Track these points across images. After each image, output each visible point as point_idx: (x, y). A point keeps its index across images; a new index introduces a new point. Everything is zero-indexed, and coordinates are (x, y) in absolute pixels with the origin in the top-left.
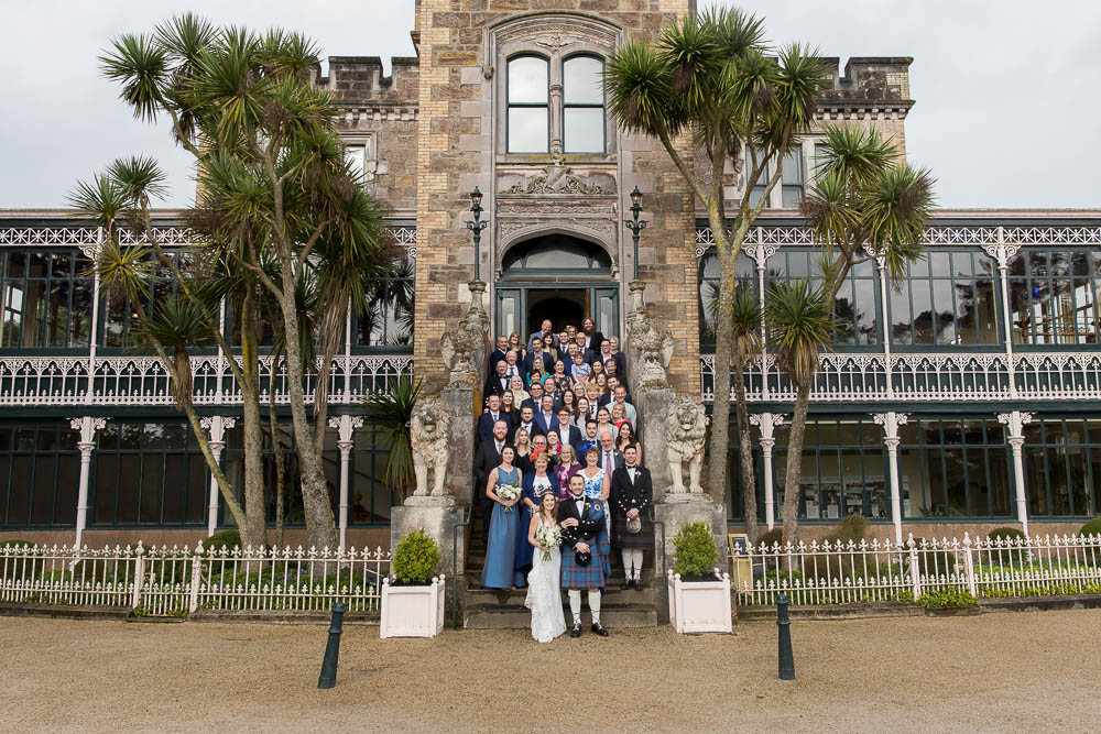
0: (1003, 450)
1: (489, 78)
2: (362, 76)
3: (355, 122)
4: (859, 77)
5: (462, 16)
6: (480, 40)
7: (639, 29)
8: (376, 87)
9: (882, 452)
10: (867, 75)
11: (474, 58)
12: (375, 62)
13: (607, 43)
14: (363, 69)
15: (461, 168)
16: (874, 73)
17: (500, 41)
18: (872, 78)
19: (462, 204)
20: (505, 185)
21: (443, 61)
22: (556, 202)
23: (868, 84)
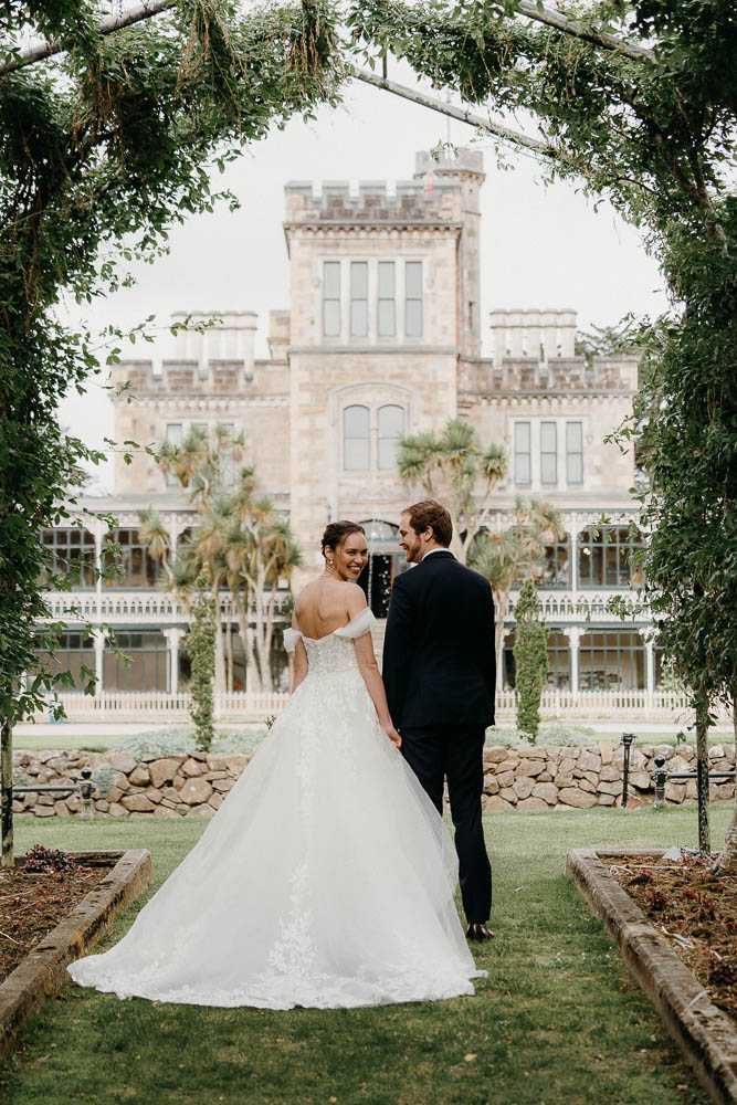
0: (642, 651)
1: (333, 425)
2: (232, 373)
3: (227, 408)
4: (600, 372)
5: (316, 385)
6: (327, 399)
7: (425, 392)
8: (242, 382)
9: (566, 653)
10: (606, 370)
11: (323, 412)
12: (240, 363)
13: (405, 400)
14: (232, 368)
15: (317, 481)
16: (612, 369)
17: (340, 400)
18: (609, 373)
19: (318, 504)
20: (343, 491)
21: (306, 414)
22: (372, 502)
23: (607, 377)
